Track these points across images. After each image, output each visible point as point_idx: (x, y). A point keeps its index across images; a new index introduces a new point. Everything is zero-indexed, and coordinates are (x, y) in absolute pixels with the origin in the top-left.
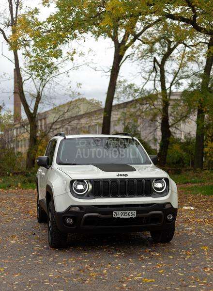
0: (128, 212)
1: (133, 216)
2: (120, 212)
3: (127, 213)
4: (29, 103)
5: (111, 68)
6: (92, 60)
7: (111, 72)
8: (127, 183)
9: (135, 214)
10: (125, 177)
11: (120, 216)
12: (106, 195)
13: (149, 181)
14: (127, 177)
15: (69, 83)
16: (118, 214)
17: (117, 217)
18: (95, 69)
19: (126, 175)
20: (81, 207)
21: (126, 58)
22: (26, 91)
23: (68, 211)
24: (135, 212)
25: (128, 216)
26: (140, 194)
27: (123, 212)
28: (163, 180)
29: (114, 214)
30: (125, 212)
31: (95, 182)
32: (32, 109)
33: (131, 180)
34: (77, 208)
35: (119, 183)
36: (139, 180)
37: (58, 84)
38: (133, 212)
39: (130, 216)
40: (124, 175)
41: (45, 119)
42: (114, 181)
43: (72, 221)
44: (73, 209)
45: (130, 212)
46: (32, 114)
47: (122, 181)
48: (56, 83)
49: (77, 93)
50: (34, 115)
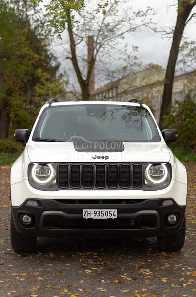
0: (105, 211)
1: (113, 217)
2: (92, 211)
3: (104, 213)
4: (81, 69)
5: (174, 28)
6: (151, 19)
7: (174, 33)
8: (107, 169)
9: (116, 213)
10: (104, 161)
11: (93, 216)
12: (76, 185)
13: (139, 167)
14: (108, 161)
15: (125, 46)
16: (91, 214)
17: (89, 217)
18: (155, 30)
19: (107, 158)
20: (39, 201)
21: (192, 16)
22: (79, 57)
23: (24, 206)
24: (116, 211)
25: (104, 217)
26: (125, 185)
27: (97, 210)
28: (163, 165)
29: (84, 213)
30: (100, 211)
31: (62, 167)
32: (85, 76)
33: (113, 165)
34: (35, 202)
35: (94, 169)
36: (125, 165)
37: (114, 48)
38: (112, 211)
39: (108, 217)
40: (103, 158)
41: (116, 87)
42: (88, 165)
43: (29, 220)
44: (30, 204)
45: (108, 210)
46: (85, 81)
47: (100, 166)
48: (111, 46)
49: (133, 58)
50: (86, 83)
